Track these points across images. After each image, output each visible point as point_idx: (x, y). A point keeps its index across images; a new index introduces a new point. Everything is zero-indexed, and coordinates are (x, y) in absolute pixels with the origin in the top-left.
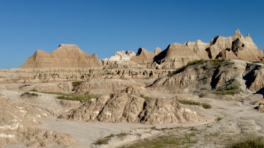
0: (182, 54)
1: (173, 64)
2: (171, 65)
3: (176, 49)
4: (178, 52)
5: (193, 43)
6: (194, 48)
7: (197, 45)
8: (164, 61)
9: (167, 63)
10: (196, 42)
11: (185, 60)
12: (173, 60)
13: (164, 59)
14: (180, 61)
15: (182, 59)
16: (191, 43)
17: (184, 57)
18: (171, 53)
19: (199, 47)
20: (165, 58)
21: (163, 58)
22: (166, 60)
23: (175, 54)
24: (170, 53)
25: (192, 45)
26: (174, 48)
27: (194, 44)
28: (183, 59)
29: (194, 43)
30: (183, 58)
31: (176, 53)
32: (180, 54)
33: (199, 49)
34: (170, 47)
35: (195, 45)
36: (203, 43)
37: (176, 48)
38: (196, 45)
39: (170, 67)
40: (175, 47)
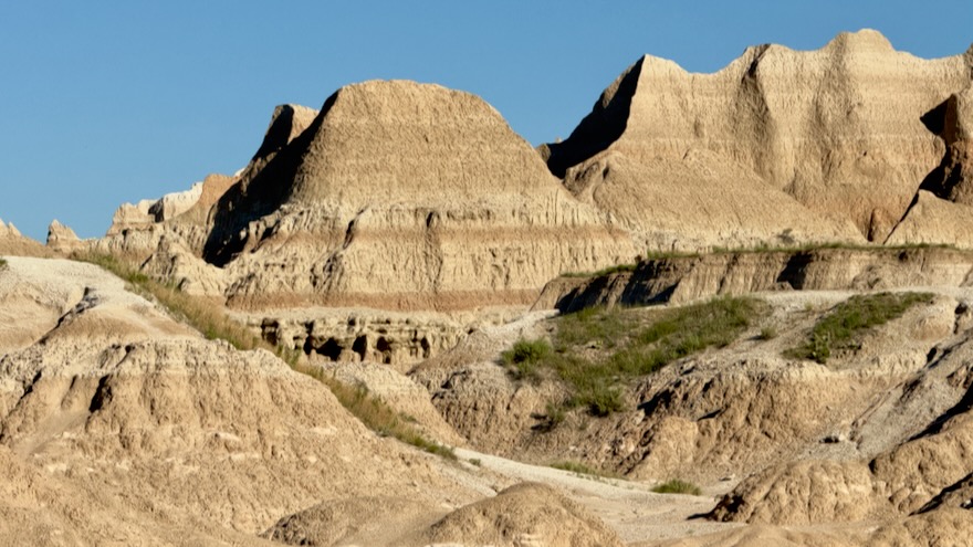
0: (433, 175)
1: (333, 264)
2: (319, 270)
3: (386, 136)
4: (394, 160)
5: (810, 55)
6: (817, 106)
7: (842, 80)
8: (268, 233)
9: (291, 250)
10: (841, 48)
11: (452, 225)
12: (344, 224)
13: (270, 220)
14: (409, 235)
15: (422, 221)
16: (790, 54)
17: (447, 200)
18: (336, 164)
19: (864, 93)
20: (285, 207)
21: (270, 211)
22: (287, 226)
23: (366, 170)
24: (329, 169)
25: (799, 77)
26: (363, 121)
27: (819, 73)
28: (429, 221)
29: (815, 61)
30: (431, 206)
31: (384, 167)
32: (414, 172)
33: (862, 114)
34: (336, 116)
35: (828, 74)
36: (907, 56)
37: (387, 118)
38: (837, 78)
39: (304, 284)
40: (372, 111)
